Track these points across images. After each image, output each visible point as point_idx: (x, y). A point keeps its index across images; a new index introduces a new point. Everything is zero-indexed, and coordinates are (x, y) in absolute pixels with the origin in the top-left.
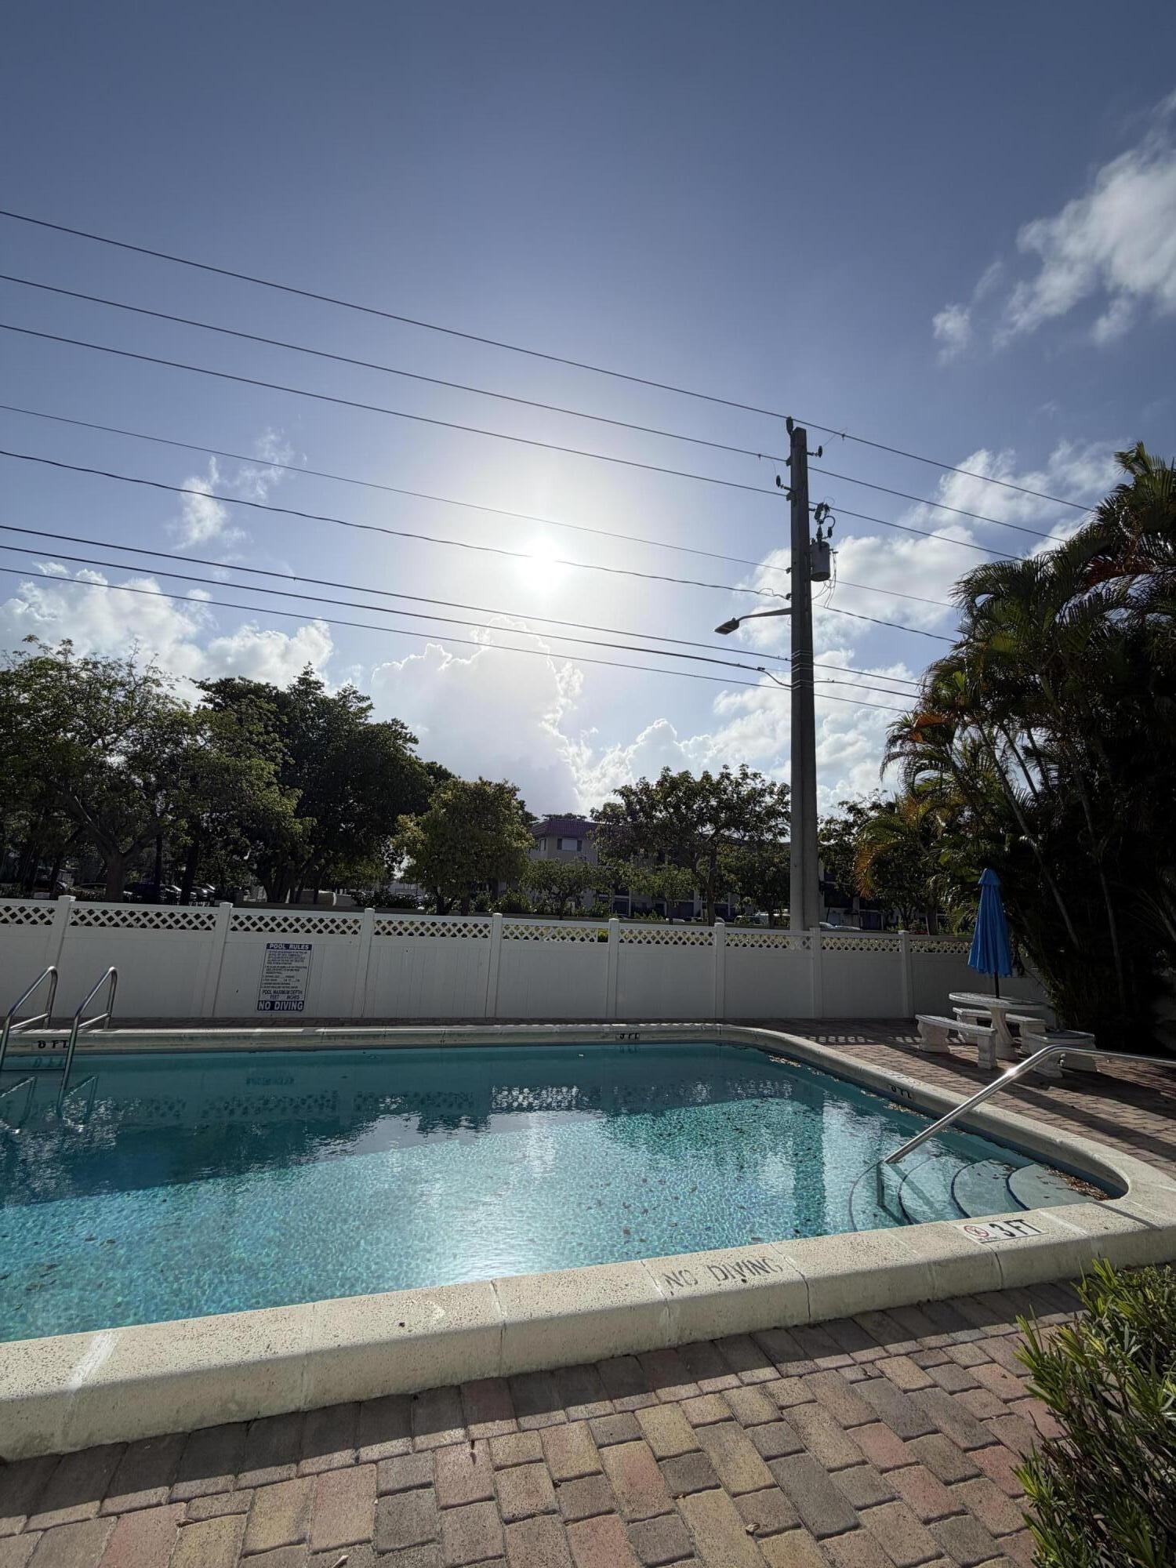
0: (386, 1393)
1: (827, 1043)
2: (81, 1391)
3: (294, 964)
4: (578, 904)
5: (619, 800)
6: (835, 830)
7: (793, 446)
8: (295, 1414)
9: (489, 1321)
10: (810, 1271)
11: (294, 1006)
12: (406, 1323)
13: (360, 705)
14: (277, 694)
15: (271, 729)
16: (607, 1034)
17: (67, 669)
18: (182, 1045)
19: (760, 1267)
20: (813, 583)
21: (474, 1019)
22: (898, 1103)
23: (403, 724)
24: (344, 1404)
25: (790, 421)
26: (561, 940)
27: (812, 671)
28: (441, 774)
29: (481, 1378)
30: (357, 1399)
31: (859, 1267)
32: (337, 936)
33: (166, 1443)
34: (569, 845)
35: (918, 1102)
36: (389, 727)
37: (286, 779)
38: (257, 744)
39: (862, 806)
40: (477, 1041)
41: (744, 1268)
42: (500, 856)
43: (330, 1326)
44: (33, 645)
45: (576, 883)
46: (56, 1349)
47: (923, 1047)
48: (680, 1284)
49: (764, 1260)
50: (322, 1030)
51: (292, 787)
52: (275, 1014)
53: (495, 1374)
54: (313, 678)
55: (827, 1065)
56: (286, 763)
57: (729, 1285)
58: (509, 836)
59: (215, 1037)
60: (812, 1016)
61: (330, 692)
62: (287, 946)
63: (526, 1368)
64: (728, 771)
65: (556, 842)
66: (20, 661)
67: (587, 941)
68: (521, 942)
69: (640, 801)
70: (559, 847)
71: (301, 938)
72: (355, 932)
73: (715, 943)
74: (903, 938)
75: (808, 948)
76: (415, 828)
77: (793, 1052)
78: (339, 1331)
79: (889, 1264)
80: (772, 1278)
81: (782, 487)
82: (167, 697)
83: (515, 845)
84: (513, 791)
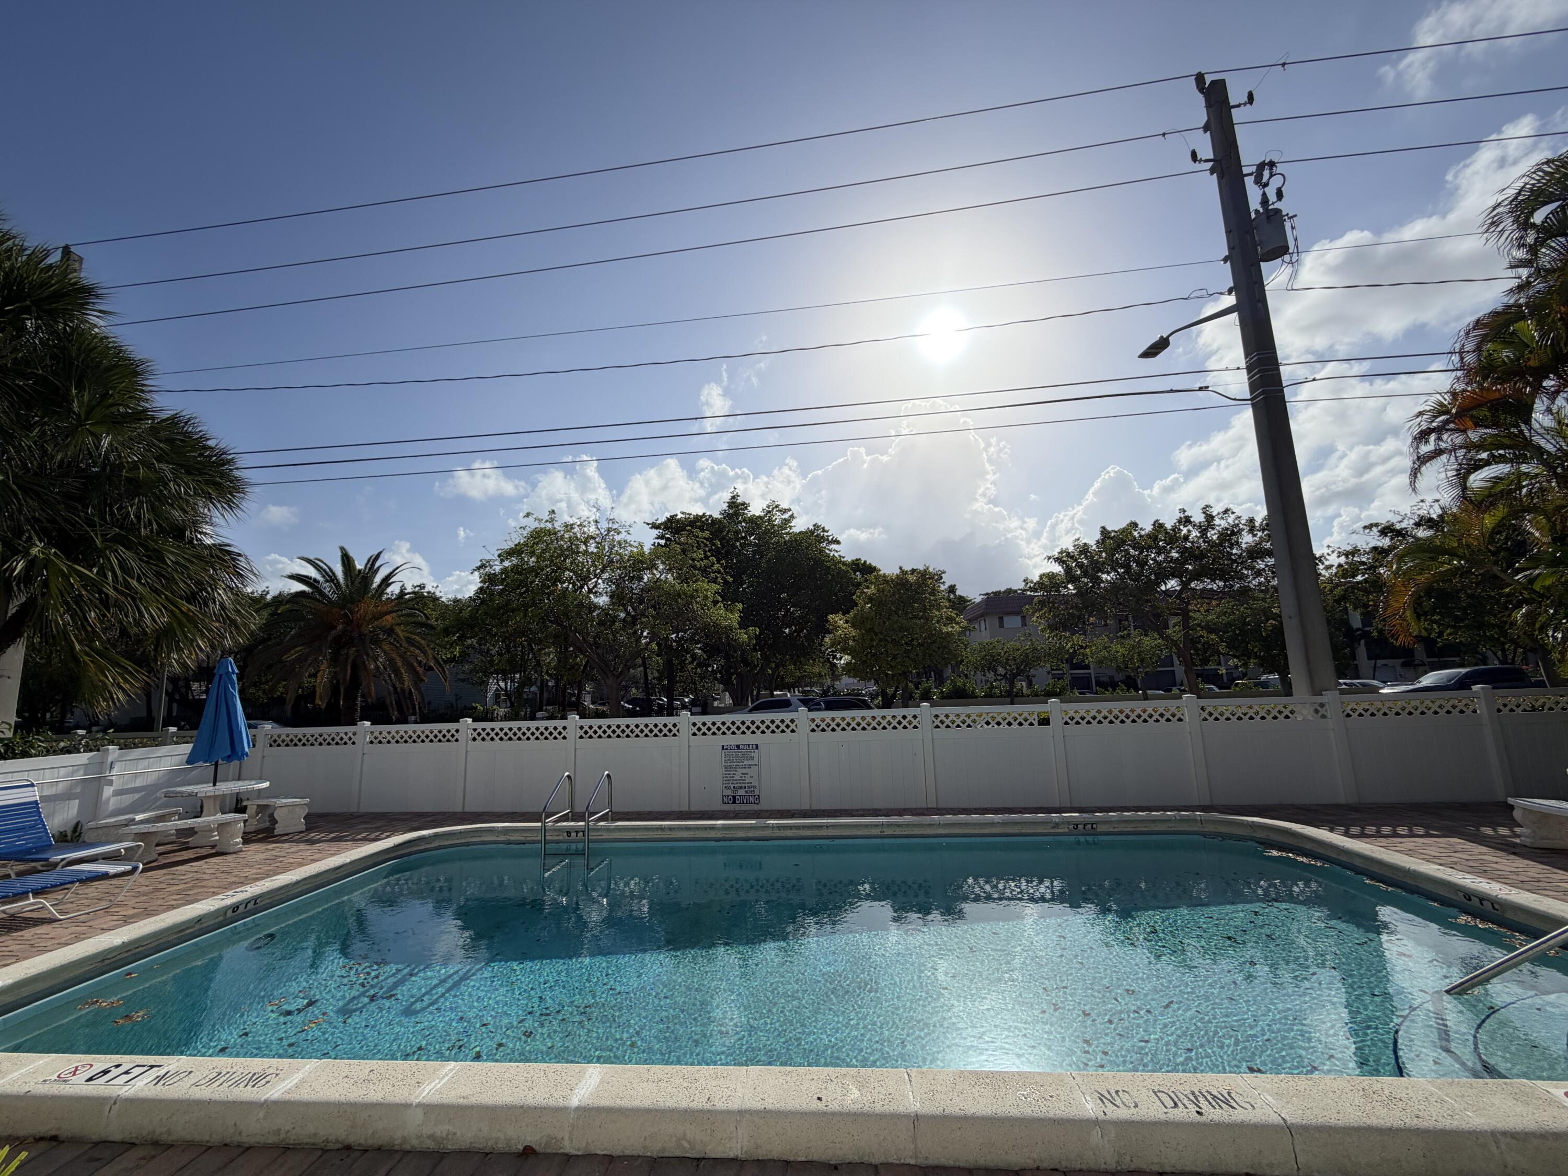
0: (810, 1158)
1: (1362, 836)
2: (578, 1109)
3: (746, 762)
4: (1030, 685)
5: (1057, 569)
6: (1363, 563)
7: (1209, 105)
8: (735, 1160)
9: (901, 1109)
10: (1293, 1113)
11: (752, 799)
12: (824, 1098)
13: (783, 517)
14: (712, 520)
15: (709, 554)
16: (1057, 825)
17: (555, 533)
18: (665, 835)
19: (1226, 1100)
20: (1262, 264)
21: (916, 809)
22: (1474, 916)
23: (823, 528)
24: (774, 1161)
25: (1200, 78)
26: (996, 726)
27: (1279, 374)
28: (867, 569)
29: (897, 1162)
30: (785, 1158)
31: (1374, 1121)
32: (778, 735)
33: (639, 1162)
34: (1013, 622)
35: (1510, 915)
36: (812, 532)
37: (728, 596)
38: (699, 569)
39: (1404, 525)
40: (916, 831)
41: (1201, 1099)
42: (931, 643)
43: (759, 1089)
44: (531, 518)
45: (1023, 662)
46: (563, 1074)
47: (1527, 841)
48: (1115, 1105)
49: (1229, 1094)
50: (772, 822)
51: (733, 603)
52: (737, 807)
53: (912, 1162)
54: (740, 500)
55: (1357, 862)
56: (726, 582)
57: (1179, 1114)
58: (938, 622)
59: (687, 828)
60: (1342, 801)
61: (756, 510)
62: (738, 747)
63: (943, 1162)
64: (1186, 514)
65: (997, 621)
66: (525, 533)
67: (1026, 724)
68: (953, 730)
69: (1081, 566)
70: (1001, 625)
71: (749, 739)
72: (793, 731)
73: (1187, 718)
74: (1482, 695)
75: (1324, 716)
76: (845, 626)
77: (1308, 846)
78: (766, 1095)
79: (1424, 1124)
80: (1239, 1115)
81: (1201, 161)
82: (625, 541)
83: (945, 630)
84: (938, 577)
